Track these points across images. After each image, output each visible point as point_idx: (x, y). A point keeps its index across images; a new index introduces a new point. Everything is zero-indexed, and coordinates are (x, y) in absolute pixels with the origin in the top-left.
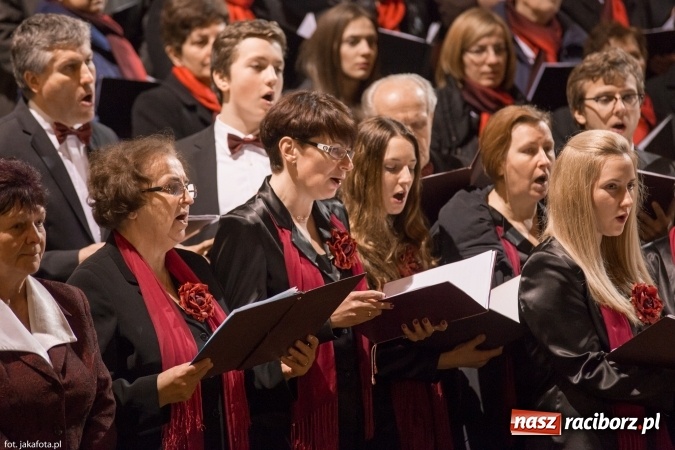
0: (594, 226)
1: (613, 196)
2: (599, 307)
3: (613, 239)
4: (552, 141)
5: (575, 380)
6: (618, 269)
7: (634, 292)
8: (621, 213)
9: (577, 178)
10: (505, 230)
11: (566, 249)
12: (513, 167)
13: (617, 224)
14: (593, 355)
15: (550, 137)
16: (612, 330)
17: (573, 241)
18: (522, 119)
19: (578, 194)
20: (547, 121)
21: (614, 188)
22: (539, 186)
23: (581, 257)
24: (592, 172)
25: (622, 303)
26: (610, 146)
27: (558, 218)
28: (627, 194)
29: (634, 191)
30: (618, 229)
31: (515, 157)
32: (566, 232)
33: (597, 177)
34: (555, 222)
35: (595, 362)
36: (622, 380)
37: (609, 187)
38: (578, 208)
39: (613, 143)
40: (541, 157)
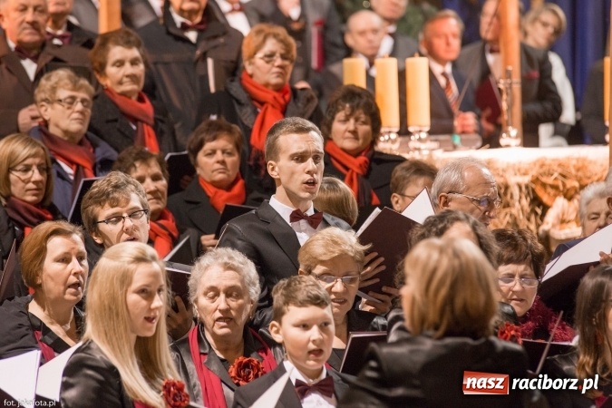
0: (128, 327)
1: (146, 299)
2: (133, 402)
3: (146, 339)
4: (85, 251)
6: (149, 366)
7: (165, 387)
8: (152, 314)
9: (112, 284)
10: (44, 334)
11: (105, 351)
12: (49, 276)
15: (82, 247)
17: (110, 342)
18: (56, 232)
19: (113, 299)
20: (80, 234)
21: (146, 293)
22: (73, 290)
23: (116, 356)
24: (125, 279)
25: (153, 398)
26: (140, 255)
27: (96, 323)
28: (157, 297)
29: (164, 295)
30: (150, 329)
31: (51, 267)
32: (103, 335)
33: (130, 284)
34: (93, 325)
37: (142, 291)
38: (115, 311)
39: (144, 253)
40: (75, 265)
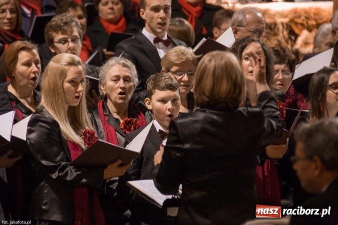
0: (64, 101)
1: (73, 86)
2: (66, 141)
3: (74, 108)
4: (39, 59)
5: (54, 176)
6: (76, 123)
7: (84, 133)
8: (77, 95)
9: (55, 77)
10: (17, 104)
11: (50, 113)
12: (19, 73)
13: (76, 100)
14: (63, 163)
15: (38, 57)
16: (73, 152)
17: (53, 109)
18: (24, 49)
19: (56, 85)
20: (37, 49)
21: (75, 83)
22: (33, 82)
23: (57, 116)
24: (63, 74)
25: (77, 139)
26: (71, 61)
27: (46, 98)
28: (80, 85)
29: (84, 84)
30: (76, 102)
31: (20, 68)
32: (50, 104)
33: (65, 77)
34: (45, 98)
35: (64, 167)
36: (77, 175)
37: (71, 82)
38: (56, 92)
39: (73, 60)
40: (34, 68)
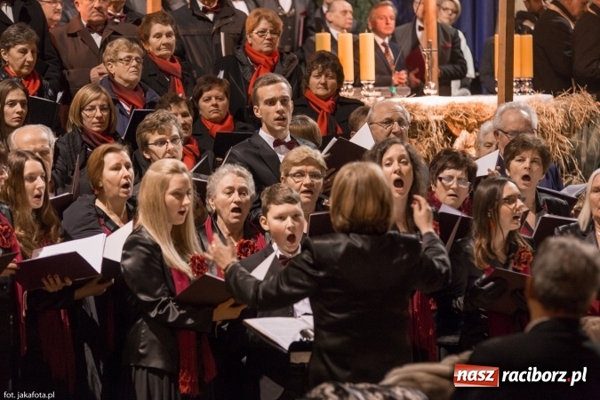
0: (167, 219)
1: (178, 199)
2: (170, 269)
3: (179, 226)
5: (153, 314)
6: (181, 246)
7: (192, 259)
8: (183, 209)
9: (155, 188)
10: (105, 221)
11: (150, 233)
12: (108, 180)
13: (180, 217)
14: (164, 299)
16: (178, 283)
17: (154, 228)
18: (110, 150)
19: (156, 198)
20: (127, 151)
21: (179, 194)
22: (125, 190)
23: (158, 237)
24: (164, 184)
25: (183, 266)
26: (175, 168)
27: (145, 214)
28: (186, 197)
29: (191, 196)
30: (182, 219)
31: (108, 174)
32: (149, 223)
33: (167, 188)
34: (143, 216)
35: (165, 303)
36: (181, 315)
37: (175, 194)
38: (157, 207)
39: (177, 167)
40: (124, 172)
